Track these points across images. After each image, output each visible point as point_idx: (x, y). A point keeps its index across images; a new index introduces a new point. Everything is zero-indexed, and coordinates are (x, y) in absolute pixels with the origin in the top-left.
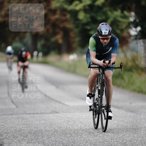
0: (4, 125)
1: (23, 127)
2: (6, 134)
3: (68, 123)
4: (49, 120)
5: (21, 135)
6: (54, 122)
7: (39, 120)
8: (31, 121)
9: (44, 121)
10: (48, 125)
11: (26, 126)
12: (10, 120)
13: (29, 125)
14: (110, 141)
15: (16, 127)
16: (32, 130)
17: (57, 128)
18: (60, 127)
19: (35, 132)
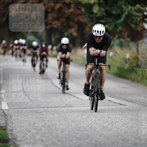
0: (17, 119)
1: (36, 121)
2: (19, 128)
3: (82, 117)
5: (35, 129)
6: (68, 116)
7: (53, 114)
8: (45, 115)
9: (58, 114)
10: (61, 118)
11: (40, 120)
12: (23, 114)
13: (43, 118)
14: (124, 135)
15: (30, 121)
16: (45, 124)
17: (70, 122)
18: (74, 121)
19: (49, 125)
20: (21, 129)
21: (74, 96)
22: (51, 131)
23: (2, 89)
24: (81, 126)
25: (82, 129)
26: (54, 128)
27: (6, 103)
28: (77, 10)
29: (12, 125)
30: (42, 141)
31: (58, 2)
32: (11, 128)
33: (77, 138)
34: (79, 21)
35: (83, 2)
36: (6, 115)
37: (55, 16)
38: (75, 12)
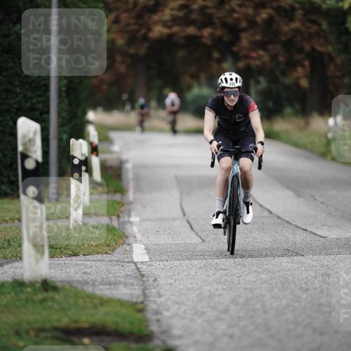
0: (171, 284)
1: (217, 289)
2: (176, 306)
3: (324, 280)
4: (279, 271)
5: (214, 308)
6: (291, 278)
7: (256, 271)
8: (237, 275)
9: (267, 274)
10: (276, 283)
11: (225, 287)
12: (186, 273)
13: (233, 283)
15: (200, 289)
16: (239, 296)
17: (298, 292)
18: (307, 290)
19: (248, 300)
20: (179, 309)
21: (306, 230)
22: (251, 314)
23: (133, 214)
24: (324, 300)
25: (325, 309)
26: (259, 306)
27: (143, 246)
28: (309, 25)
29: (159, 300)
30: (231, 336)
31: (263, 6)
32: (155, 307)
33: (315, 331)
34: (314, 49)
35: (324, 6)
36: (143, 276)
37: (258, 38)
38: (303, 29)
